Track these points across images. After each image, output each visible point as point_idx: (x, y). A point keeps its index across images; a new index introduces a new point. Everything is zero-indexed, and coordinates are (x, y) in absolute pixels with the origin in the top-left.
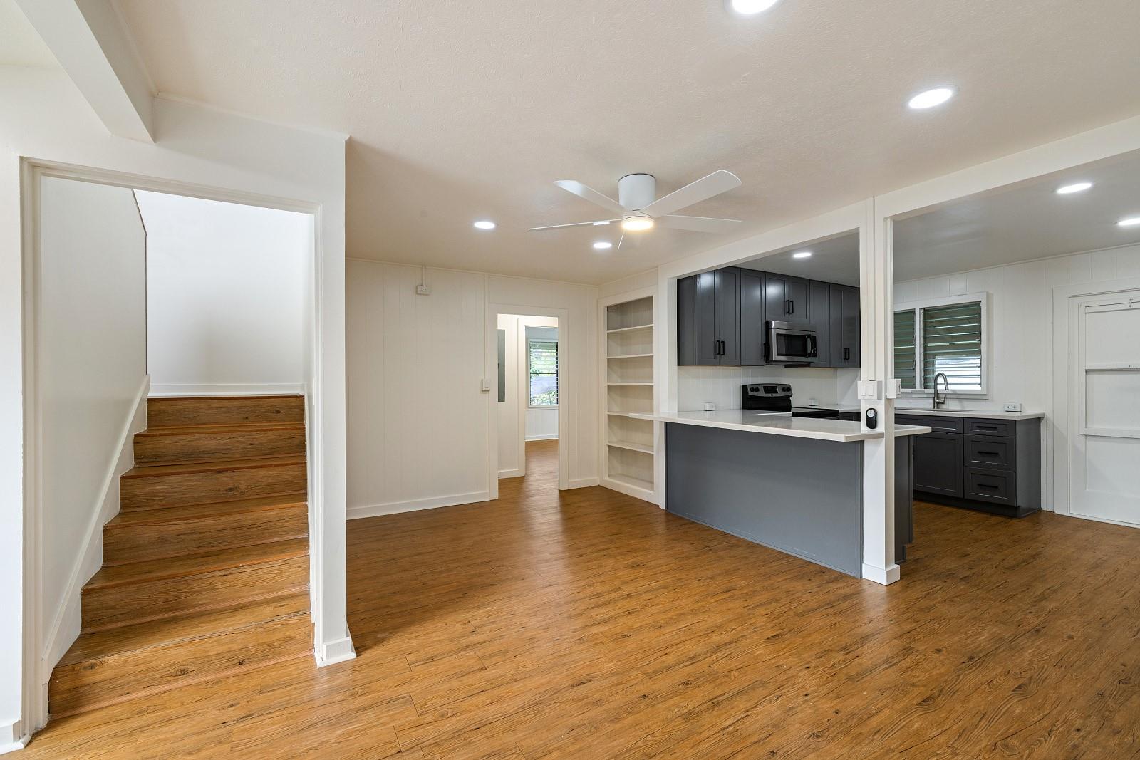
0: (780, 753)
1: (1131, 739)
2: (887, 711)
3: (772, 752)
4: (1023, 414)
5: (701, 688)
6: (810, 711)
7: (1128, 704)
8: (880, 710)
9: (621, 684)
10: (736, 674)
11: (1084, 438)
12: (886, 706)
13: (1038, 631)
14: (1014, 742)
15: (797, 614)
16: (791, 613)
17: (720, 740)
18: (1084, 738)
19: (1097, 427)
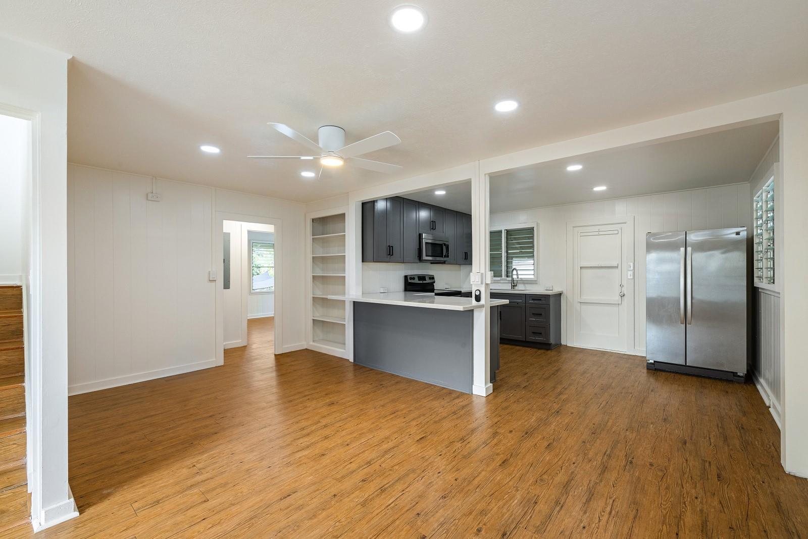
0: (422, 513)
1: (595, 463)
2: (483, 473)
3: (418, 514)
4: (554, 291)
5: (374, 481)
6: (441, 483)
7: (595, 444)
8: (480, 473)
9: (318, 490)
10: (397, 467)
11: (579, 304)
12: (483, 470)
13: (558, 412)
14: (545, 477)
15: (435, 422)
16: (432, 422)
17: (385, 515)
18: (576, 467)
19: (586, 298)
